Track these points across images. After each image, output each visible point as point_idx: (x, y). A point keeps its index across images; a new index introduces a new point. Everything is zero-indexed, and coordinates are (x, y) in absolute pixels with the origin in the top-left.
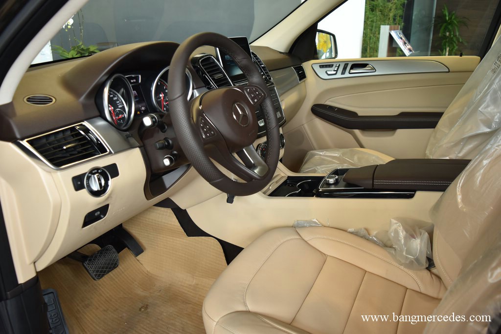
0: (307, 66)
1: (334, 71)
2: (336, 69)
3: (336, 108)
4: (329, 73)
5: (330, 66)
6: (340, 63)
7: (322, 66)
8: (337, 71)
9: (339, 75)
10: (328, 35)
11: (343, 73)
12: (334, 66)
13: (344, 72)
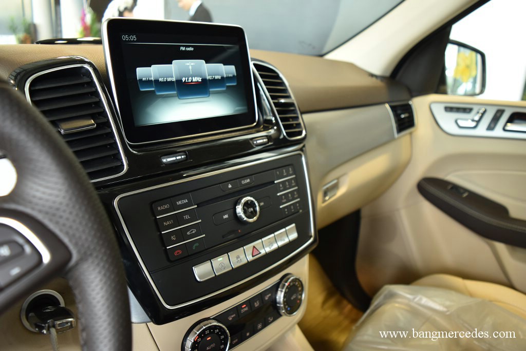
0: (421, 105)
1: (473, 120)
2: (477, 118)
3: (466, 190)
4: (461, 123)
5: (466, 110)
6: (488, 108)
7: (449, 109)
8: (478, 122)
9: (482, 130)
10: (474, 53)
11: (491, 128)
12: (474, 112)
13: (492, 125)
